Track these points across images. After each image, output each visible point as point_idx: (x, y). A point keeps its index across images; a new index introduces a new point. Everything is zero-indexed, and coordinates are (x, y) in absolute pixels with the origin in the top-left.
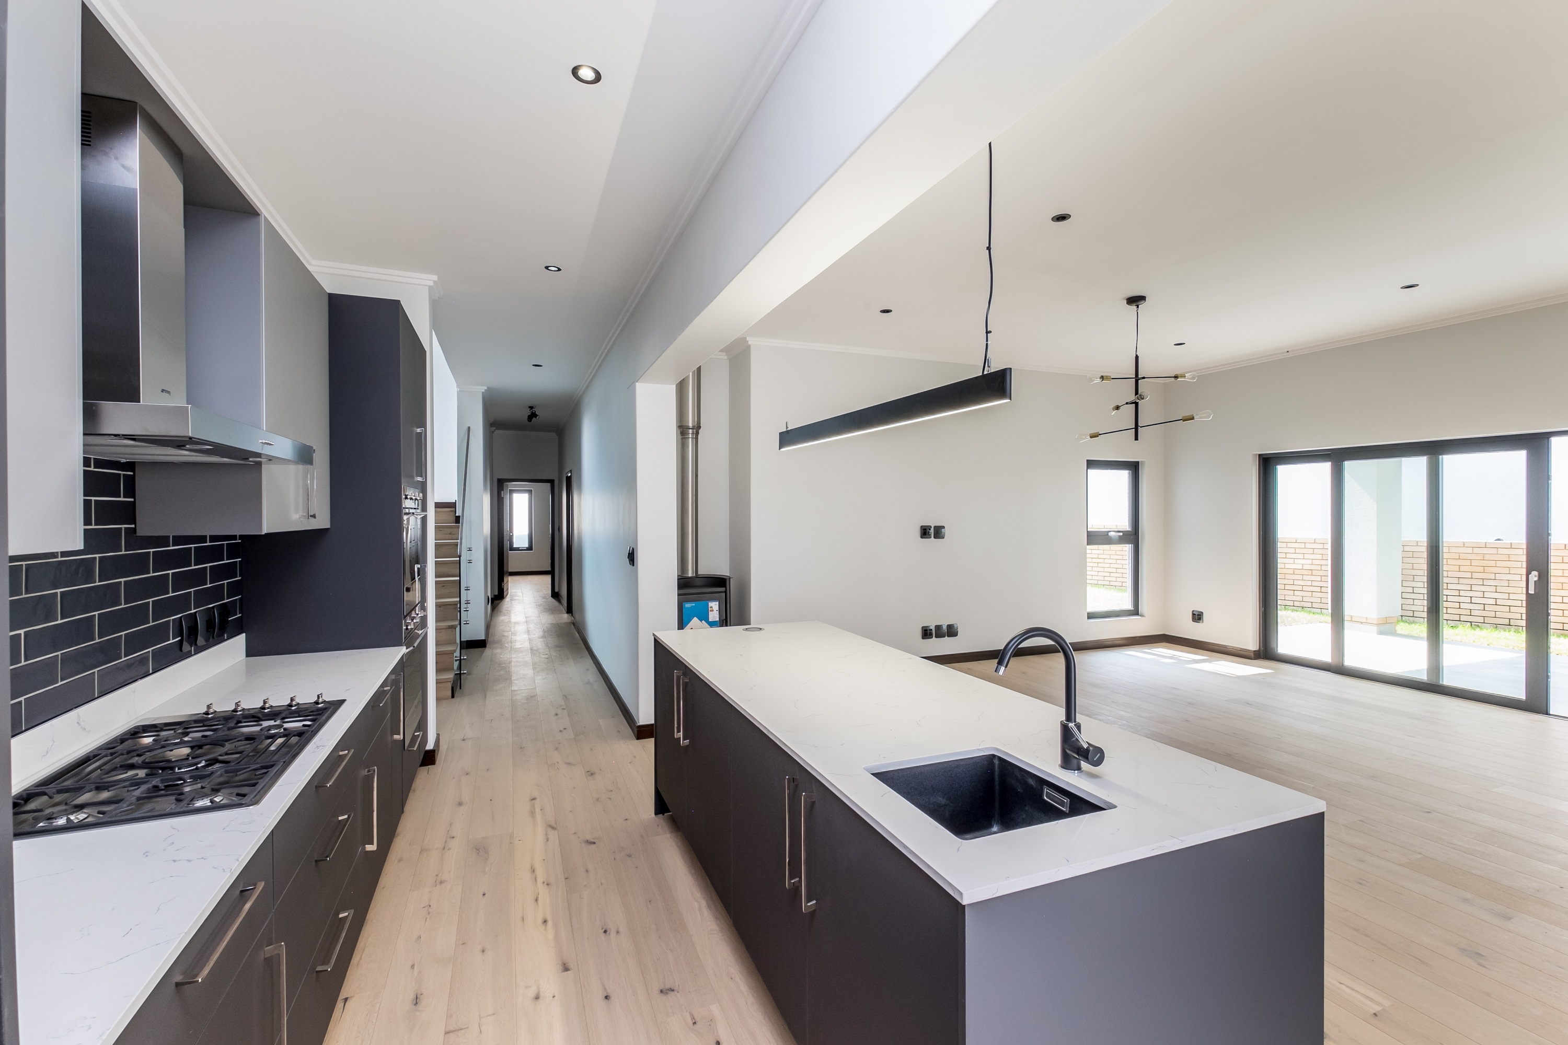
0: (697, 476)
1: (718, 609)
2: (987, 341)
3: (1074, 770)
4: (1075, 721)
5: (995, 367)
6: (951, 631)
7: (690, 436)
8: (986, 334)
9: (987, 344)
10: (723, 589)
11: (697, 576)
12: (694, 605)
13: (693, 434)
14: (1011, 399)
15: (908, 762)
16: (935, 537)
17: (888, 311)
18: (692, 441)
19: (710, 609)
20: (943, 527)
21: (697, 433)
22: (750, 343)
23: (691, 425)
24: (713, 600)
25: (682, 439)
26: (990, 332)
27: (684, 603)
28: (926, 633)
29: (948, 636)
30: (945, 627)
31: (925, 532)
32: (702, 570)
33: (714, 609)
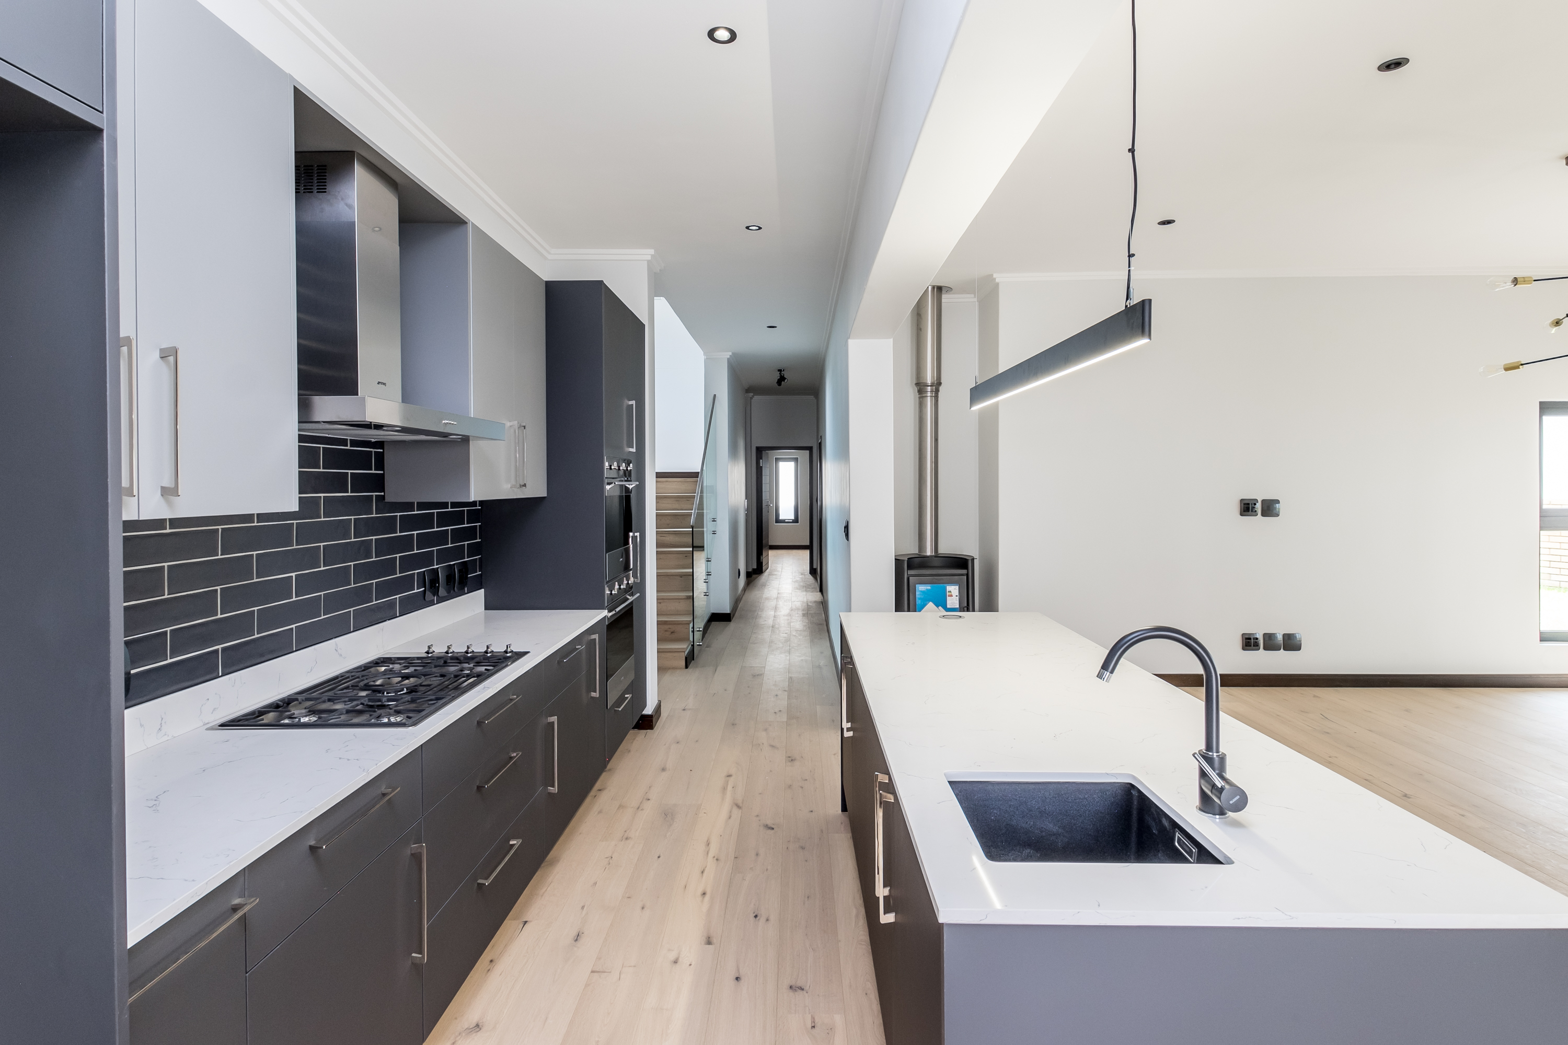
0: (936, 440)
1: (958, 595)
2: (1129, 267)
4: (1218, 751)
6: (1291, 643)
7: (929, 394)
8: (1128, 258)
9: (1129, 271)
10: (964, 571)
11: (937, 556)
12: (929, 588)
13: (932, 391)
14: (1150, 339)
15: (1006, 774)
16: (1263, 515)
17: (1169, 222)
18: (931, 401)
19: (948, 594)
20: (1278, 502)
21: (937, 391)
22: (997, 280)
23: (929, 382)
24: (952, 583)
25: (920, 398)
26: (1133, 255)
27: (917, 585)
28: (1249, 643)
29: (1285, 649)
30: (1280, 638)
31: (1247, 508)
32: (944, 549)
33: (953, 594)
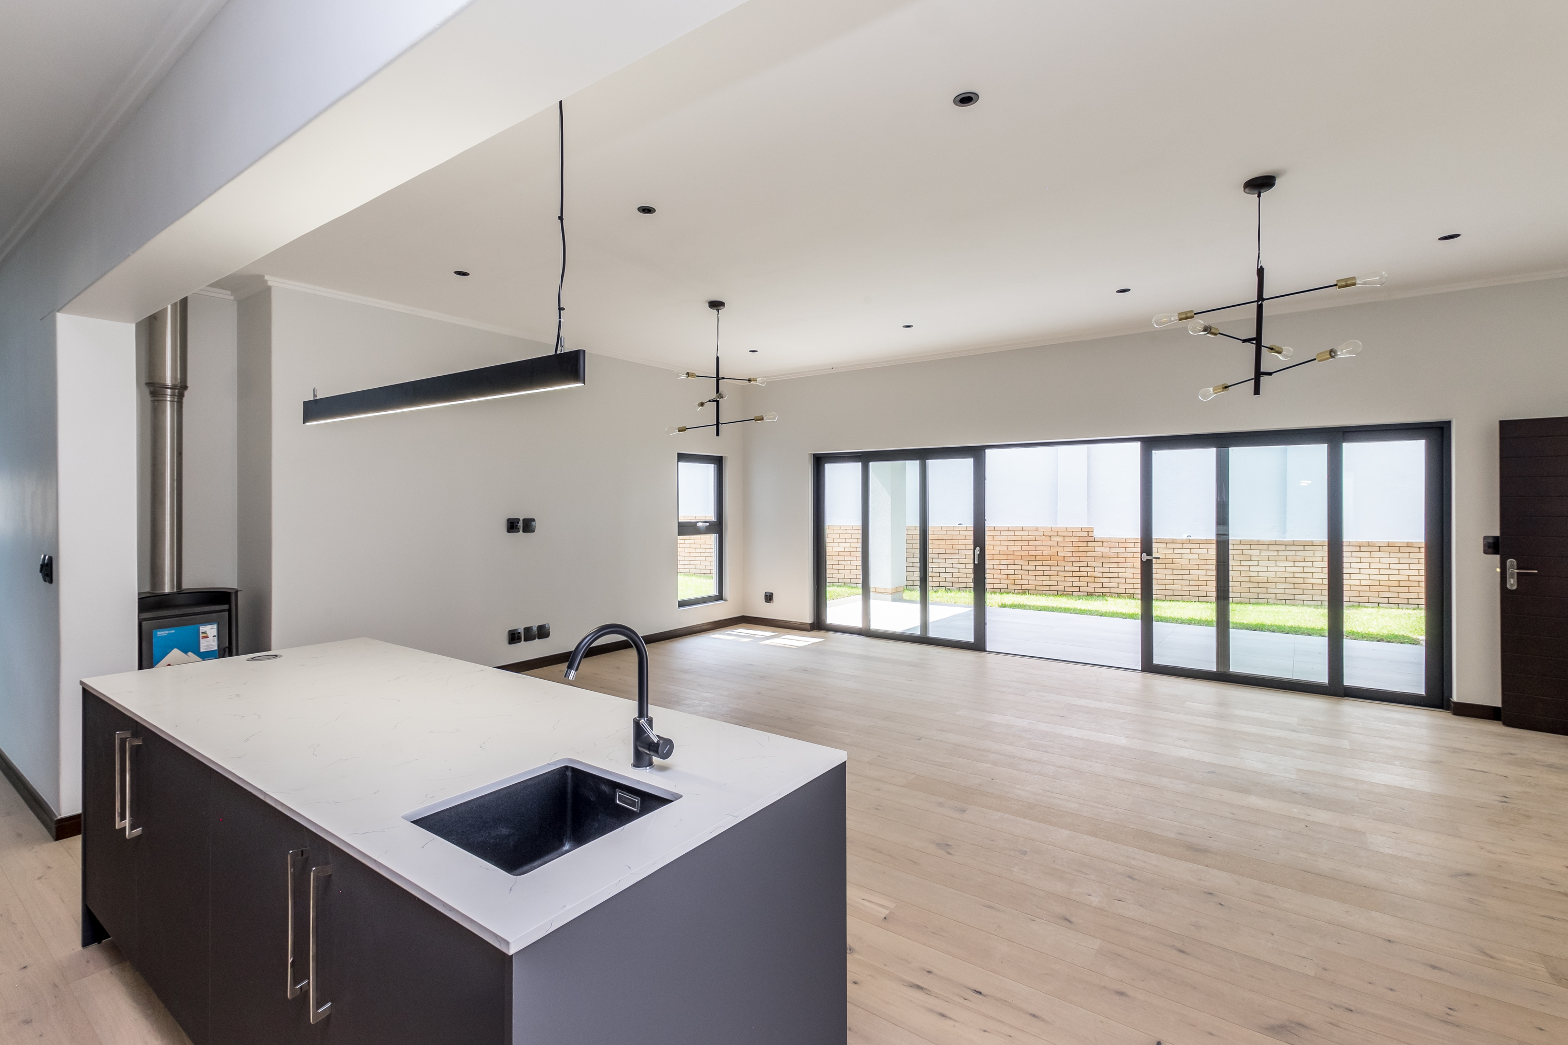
0: (180, 454)
1: (216, 634)
2: (560, 318)
3: (646, 767)
4: (647, 717)
5: (568, 347)
6: (543, 632)
7: (168, 397)
8: (558, 311)
9: (560, 322)
10: (226, 607)
11: (180, 592)
12: (173, 631)
13: (173, 395)
14: (584, 383)
15: (463, 796)
16: (524, 531)
17: (464, 274)
18: (172, 406)
19: (200, 635)
20: (534, 520)
21: (181, 396)
22: (269, 283)
23: (169, 382)
24: (207, 622)
25: (153, 401)
26: (563, 309)
27: (151, 631)
28: (514, 637)
29: (539, 638)
30: (535, 629)
31: (512, 526)
32: (189, 583)
33: (209, 634)
